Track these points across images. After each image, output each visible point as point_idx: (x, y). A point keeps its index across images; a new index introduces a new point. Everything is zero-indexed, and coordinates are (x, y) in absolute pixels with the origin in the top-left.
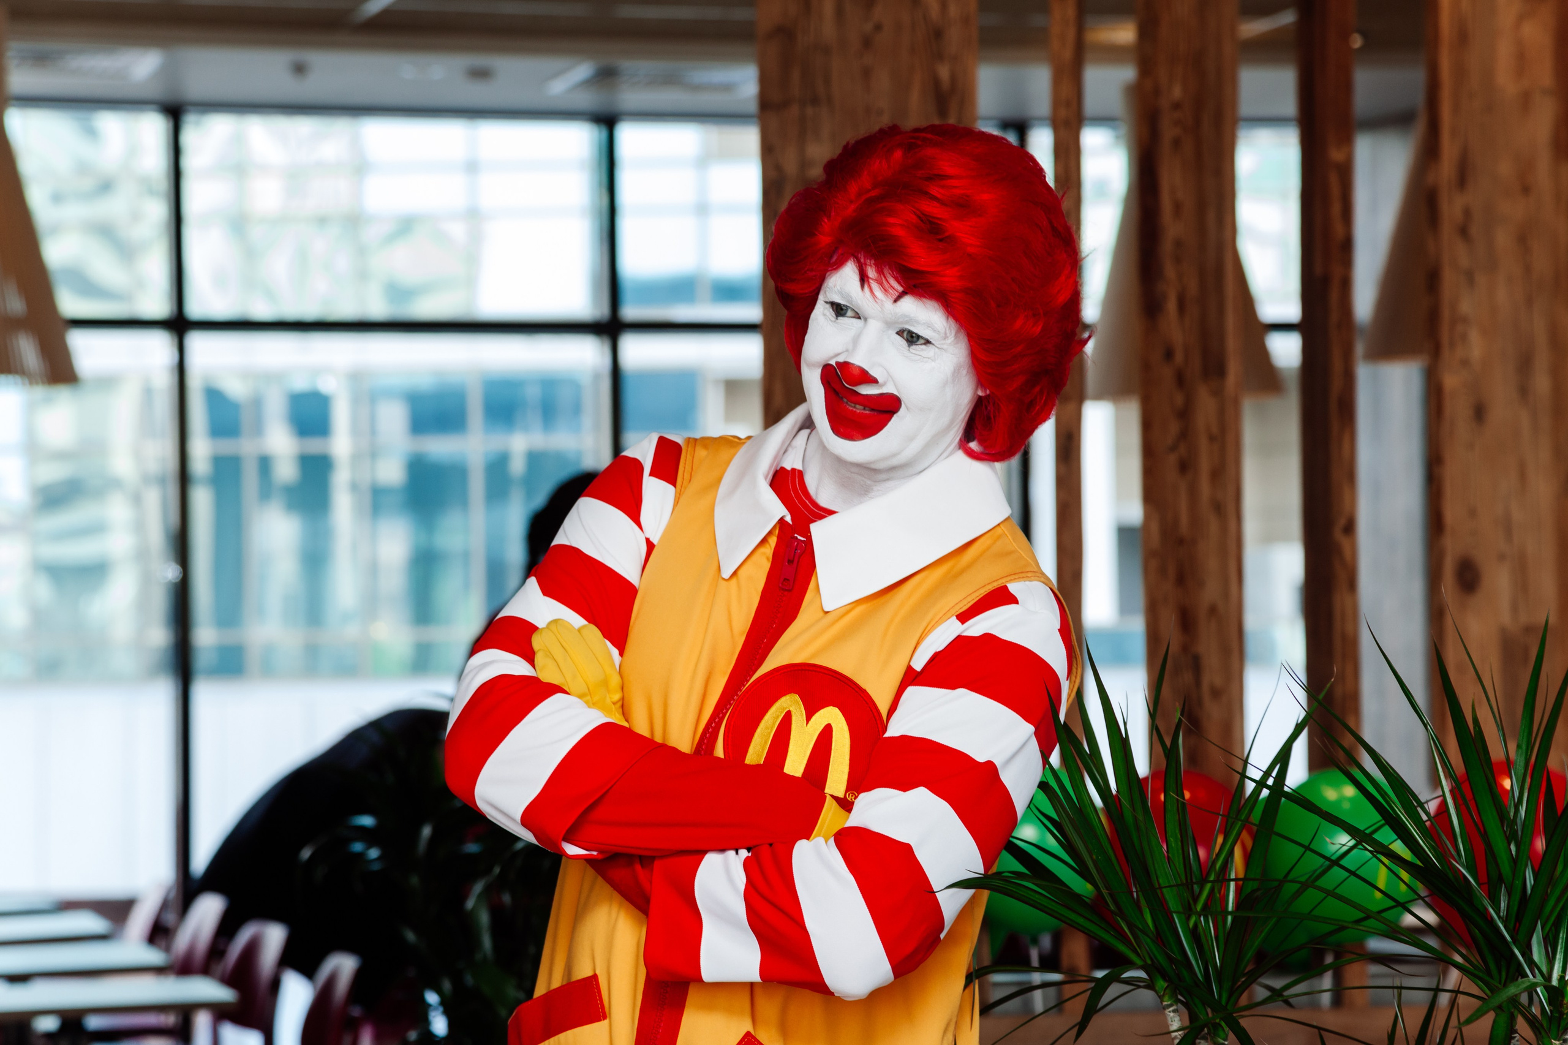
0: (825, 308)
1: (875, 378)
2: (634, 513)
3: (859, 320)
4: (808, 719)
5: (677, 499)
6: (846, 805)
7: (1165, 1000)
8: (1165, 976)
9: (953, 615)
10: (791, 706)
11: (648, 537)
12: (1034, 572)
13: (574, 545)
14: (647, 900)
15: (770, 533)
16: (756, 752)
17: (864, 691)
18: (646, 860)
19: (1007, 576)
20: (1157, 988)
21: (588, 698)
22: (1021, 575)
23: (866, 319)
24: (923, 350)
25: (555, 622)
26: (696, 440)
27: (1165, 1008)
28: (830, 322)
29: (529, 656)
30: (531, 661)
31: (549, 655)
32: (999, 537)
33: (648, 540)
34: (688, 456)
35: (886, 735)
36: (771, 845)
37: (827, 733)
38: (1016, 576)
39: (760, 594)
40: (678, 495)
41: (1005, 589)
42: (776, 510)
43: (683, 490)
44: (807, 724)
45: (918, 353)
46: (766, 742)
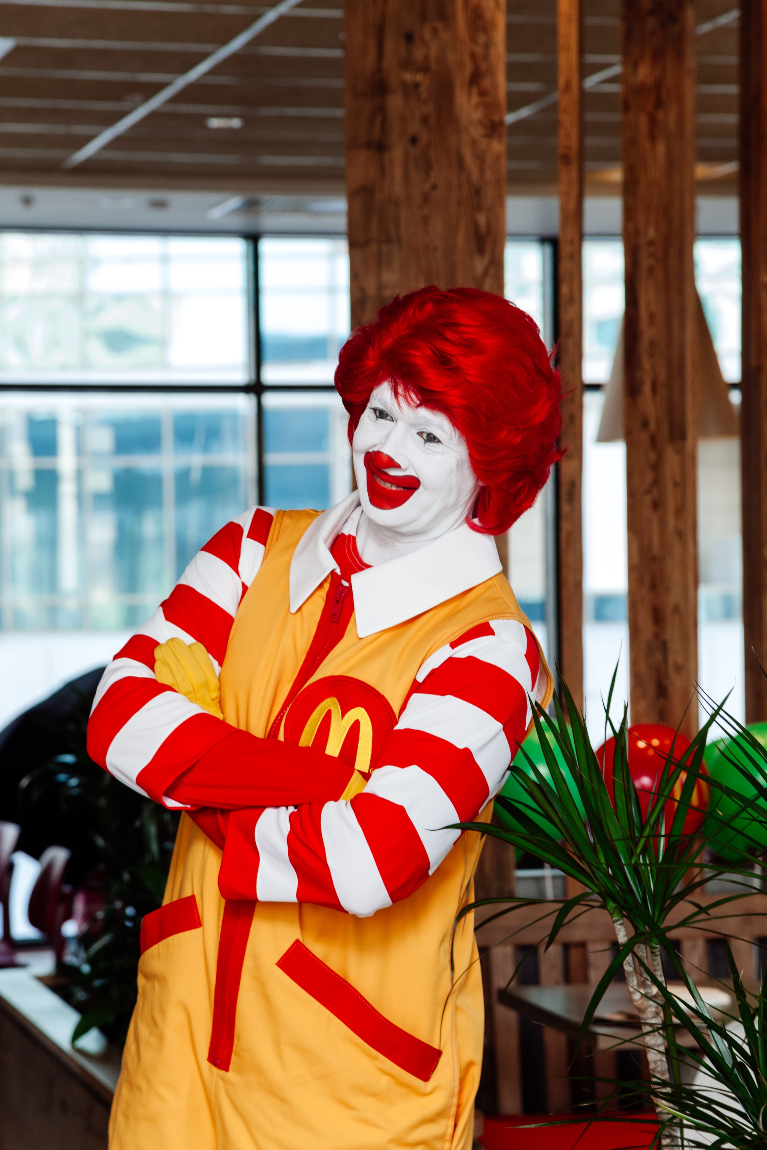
0: (370, 412)
1: (398, 464)
2: (234, 564)
3: (393, 422)
4: (343, 715)
5: (266, 555)
6: (366, 776)
7: (614, 916)
8: (614, 901)
9: (448, 643)
10: (331, 706)
11: (243, 581)
12: (512, 613)
13: (191, 585)
14: (224, 839)
15: (325, 580)
16: (307, 739)
17: (383, 697)
18: (225, 812)
19: (491, 615)
20: (609, 908)
21: (192, 696)
22: (501, 615)
23: (396, 422)
24: (434, 447)
25: (172, 640)
26: (285, 512)
27: (614, 922)
28: (372, 422)
29: (151, 663)
30: (152, 667)
31: (166, 664)
32: (490, 587)
33: (243, 584)
34: (277, 523)
35: (397, 728)
36: (310, 804)
37: (356, 726)
38: (498, 616)
39: (317, 624)
40: (267, 552)
41: (487, 624)
42: (331, 564)
43: (271, 548)
44: (342, 718)
45: (430, 448)
46: (313, 732)
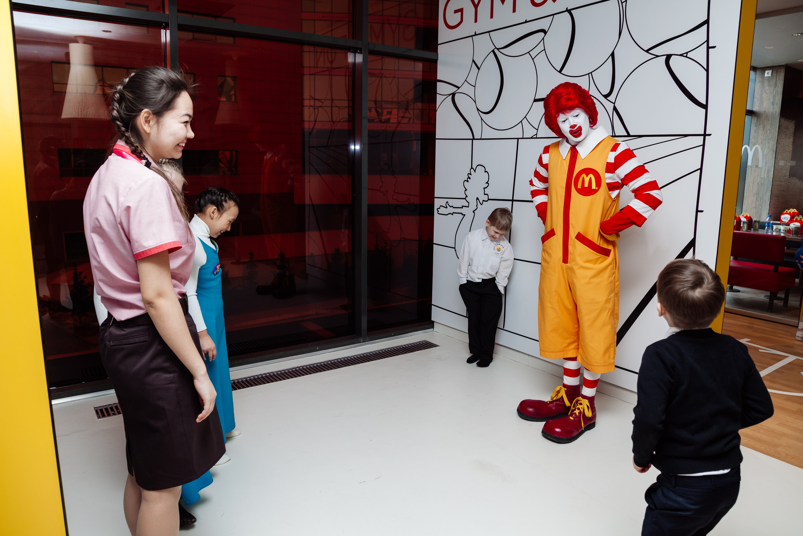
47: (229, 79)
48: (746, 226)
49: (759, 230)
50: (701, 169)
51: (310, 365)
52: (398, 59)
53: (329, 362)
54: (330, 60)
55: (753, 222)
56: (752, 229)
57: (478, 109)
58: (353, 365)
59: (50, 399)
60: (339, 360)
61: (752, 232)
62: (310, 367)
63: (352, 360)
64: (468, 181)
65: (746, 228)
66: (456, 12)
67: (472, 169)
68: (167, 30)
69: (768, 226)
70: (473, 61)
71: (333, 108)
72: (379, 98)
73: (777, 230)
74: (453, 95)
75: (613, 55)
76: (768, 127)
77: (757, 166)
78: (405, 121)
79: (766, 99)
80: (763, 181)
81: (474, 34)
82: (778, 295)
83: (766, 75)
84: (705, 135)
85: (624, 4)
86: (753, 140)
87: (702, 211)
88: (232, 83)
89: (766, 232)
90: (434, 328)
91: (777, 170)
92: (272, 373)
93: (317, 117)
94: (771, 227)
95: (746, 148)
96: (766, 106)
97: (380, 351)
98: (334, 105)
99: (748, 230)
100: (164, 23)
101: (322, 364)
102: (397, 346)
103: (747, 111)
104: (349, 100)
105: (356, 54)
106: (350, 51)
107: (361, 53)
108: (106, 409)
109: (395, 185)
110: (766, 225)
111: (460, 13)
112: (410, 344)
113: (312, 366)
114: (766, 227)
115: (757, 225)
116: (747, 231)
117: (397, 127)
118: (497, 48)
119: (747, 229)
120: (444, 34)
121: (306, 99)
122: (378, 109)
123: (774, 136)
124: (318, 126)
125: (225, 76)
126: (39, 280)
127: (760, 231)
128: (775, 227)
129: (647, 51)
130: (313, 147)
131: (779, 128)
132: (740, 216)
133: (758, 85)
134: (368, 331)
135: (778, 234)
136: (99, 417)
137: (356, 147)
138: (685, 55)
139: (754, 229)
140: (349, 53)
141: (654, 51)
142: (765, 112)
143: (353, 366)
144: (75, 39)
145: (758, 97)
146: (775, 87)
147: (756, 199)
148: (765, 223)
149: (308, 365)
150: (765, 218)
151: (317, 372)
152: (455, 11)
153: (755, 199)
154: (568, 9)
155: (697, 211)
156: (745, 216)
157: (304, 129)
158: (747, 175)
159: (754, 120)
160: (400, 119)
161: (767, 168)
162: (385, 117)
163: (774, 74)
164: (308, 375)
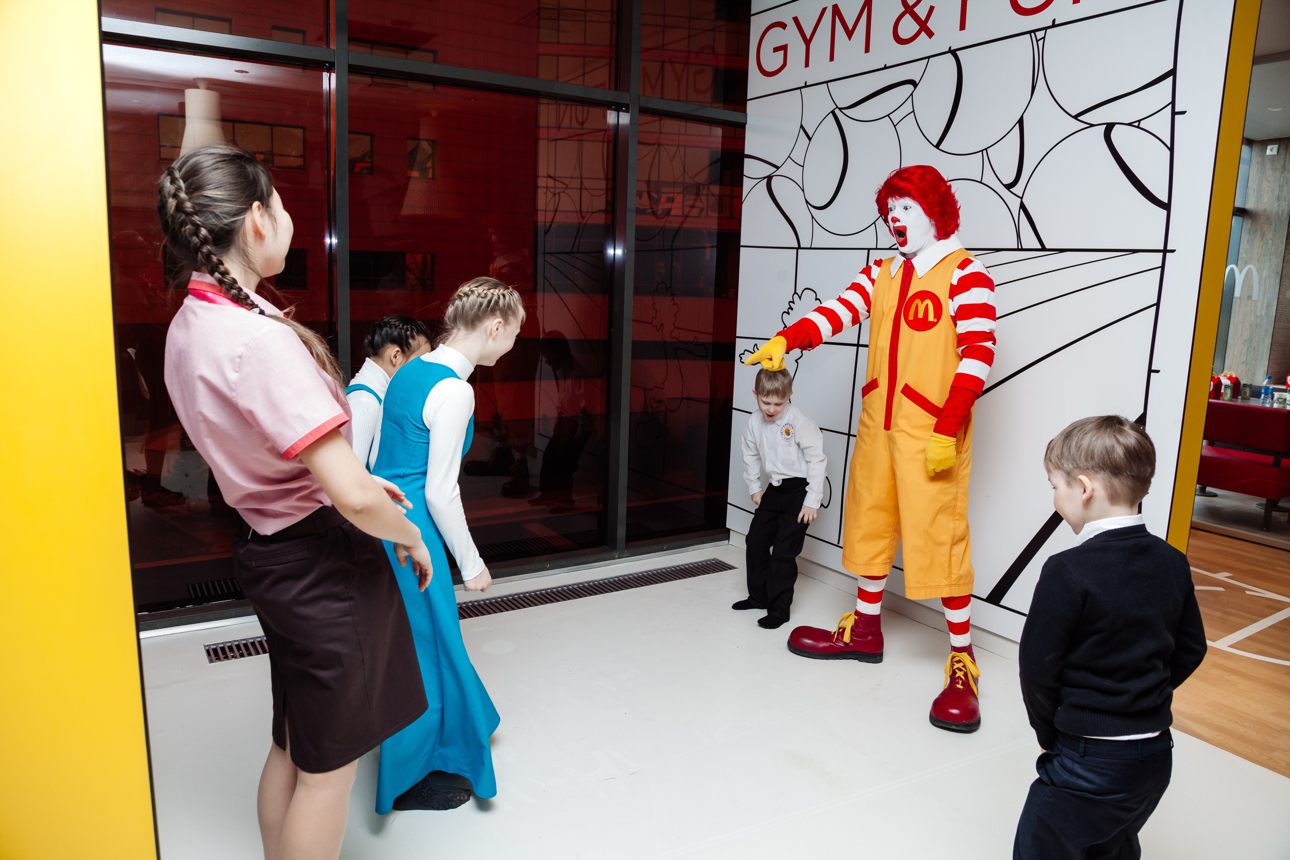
47: (425, 145)
48: (1229, 393)
49: (1251, 398)
50: (1158, 305)
51: (535, 592)
52: (686, 122)
53: (565, 588)
54: (580, 120)
55: (1241, 387)
56: (1240, 397)
57: (807, 202)
58: (602, 593)
59: (138, 630)
60: (581, 585)
61: (1239, 402)
62: (536, 595)
63: (600, 586)
64: (788, 313)
65: (1229, 395)
66: (776, 50)
67: (796, 295)
68: (332, 74)
69: (1266, 394)
70: (802, 127)
71: (583, 191)
72: (654, 177)
73: (1281, 400)
74: (769, 178)
75: (1021, 122)
76: (1269, 236)
77: (1250, 297)
78: (695, 212)
79: (1268, 190)
80: (1259, 320)
81: (804, 85)
82: (1280, 504)
83: (1268, 152)
84: (1165, 251)
85: (1041, 43)
86: (1244, 256)
87: (1158, 371)
88: (430, 151)
89: (1263, 403)
90: (729, 540)
91: (1282, 305)
92: (476, 601)
93: (558, 206)
94: (1270, 396)
95: (1232, 270)
96: (1266, 202)
97: (645, 574)
98: (583, 187)
99: (1233, 399)
100: (327, 62)
101: (554, 590)
102: (670, 567)
103: (1235, 210)
104: (607, 179)
105: (620, 113)
106: (610, 109)
107: (627, 111)
108: (223, 649)
109: (675, 316)
110: (1263, 391)
111: (782, 52)
112: (691, 564)
113: (538, 593)
114: (1263, 395)
115: (1248, 391)
116: (1231, 400)
117: (682, 223)
118: (839, 107)
119: (1230, 397)
120: (756, 83)
121: (542, 177)
122: (652, 194)
123: (1280, 250)
124: (560, 218)
125: (418, 139)
126: (127, 445)
127: (1253, 400)
128: (1276, 395)
129: (1076, 117)
130: (551, 253)
131: (1287, 238)
132: (1221, 375)
133: (1254, 169)
134: (627, 542)
135: (1281, 406)
136: (211, 661)
137: (615, 252)
138: (1135, 124)
139: (1242, 397)
140: (609, 112)
141: (1087, 118)
142: (1265, 211)
143: (602, 595)
144: (193, 83)
145: (1255, 187)
146: (1283, 172)
147: (1248, 350)
148: (1261, 388)
149: (533, 592)
150: (1262, 381)
151: (547, 603)
152: (774, 48)
153: (1245, 349)
154: (952, 49)
155: (1150, 371)
156: (1228, 376)
157: (537, 222)
158: (1233, 311)
159: (1248, 224)
160: (687, 210)
161: (1266, 299)
162: (663, 206)
163: (1282, 151)
164: (532, 607)
